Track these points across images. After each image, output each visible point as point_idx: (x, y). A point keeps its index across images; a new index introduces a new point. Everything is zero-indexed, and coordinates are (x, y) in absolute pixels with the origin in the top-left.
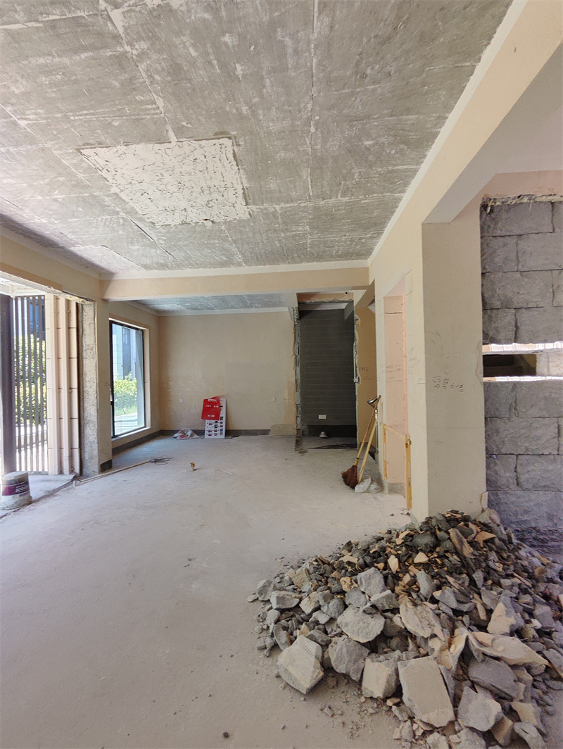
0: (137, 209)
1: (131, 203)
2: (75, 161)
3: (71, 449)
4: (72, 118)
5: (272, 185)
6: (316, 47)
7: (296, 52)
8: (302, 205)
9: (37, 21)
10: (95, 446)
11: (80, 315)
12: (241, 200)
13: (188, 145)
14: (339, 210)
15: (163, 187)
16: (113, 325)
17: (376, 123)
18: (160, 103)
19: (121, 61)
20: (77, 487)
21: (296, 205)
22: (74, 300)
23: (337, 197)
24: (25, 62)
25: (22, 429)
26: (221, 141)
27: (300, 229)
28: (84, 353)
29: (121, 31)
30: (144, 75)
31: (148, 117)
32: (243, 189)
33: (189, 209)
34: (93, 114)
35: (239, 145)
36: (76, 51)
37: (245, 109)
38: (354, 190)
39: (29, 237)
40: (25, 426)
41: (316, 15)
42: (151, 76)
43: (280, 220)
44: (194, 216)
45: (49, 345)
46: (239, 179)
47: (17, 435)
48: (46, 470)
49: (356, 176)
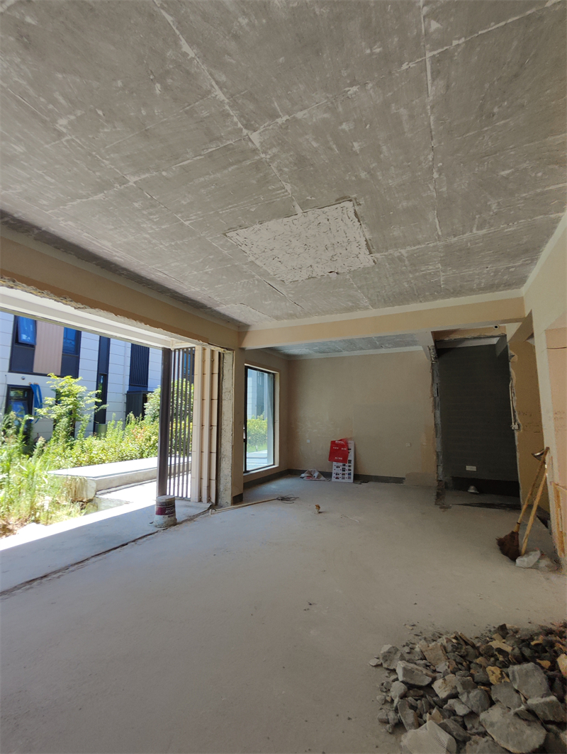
0: (269, 271)
1: (264, 267)
2: (221, 243)
3: (209, 480)
4: (221, 212)
5: (396, 232)
6: (432, 107)
7: (411, 117)
8: (431, 245)
9: (201, 155)
10: (229, 479)
11: (221, 363)
12: (364, 250)
13: (311, 214)
14: (476, 243)
15: (291, 250)
16: (249, 370)
17: (512, 153)
18: (288, 187)
19: (258, 166)
20: (212, 516)
21: (423, 246)
22: (217, 350)
23: (471, 231)
24: (192, 183)
25: (173, 459)
26: (342, 204)
27: (431, 267)
28: (223, 395)
29: (258, 145)
30: (275, 171)
31: (278, 199)
32: (366, 240)
33: (315, 266)
34: (236, 207)
35: (360, 204)
36: (225, 168)
37: (363, 175)
38: (492, 221)
39: (187, 303)
40: (175, 457)
41: (429, 82)
42: (281, 170)
43: (407, 263)
44: (319, 271)
45: (196, 389)
46: (361, 233)
47: (169, 464)
48: (189, 496)
49: (494, 207)
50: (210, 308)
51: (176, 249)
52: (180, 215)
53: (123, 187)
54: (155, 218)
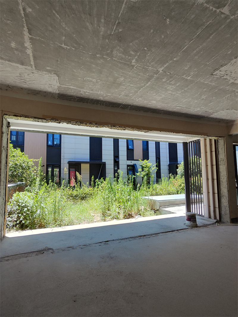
4: (208, 64)
9: (193, 39)
11: (217, 145)
16: (236, 146)
20: (218, 227)
22: (213, 138)
24: (189, 57)
28: (219, 162)
36: (208, 38)
39: (194, 118)
45: (202, 160)
47: (191, 198)
50: (207, 117)
51: (184, 93)
52: (185, 75)
53: (157, 75)
54: (173, 82)
